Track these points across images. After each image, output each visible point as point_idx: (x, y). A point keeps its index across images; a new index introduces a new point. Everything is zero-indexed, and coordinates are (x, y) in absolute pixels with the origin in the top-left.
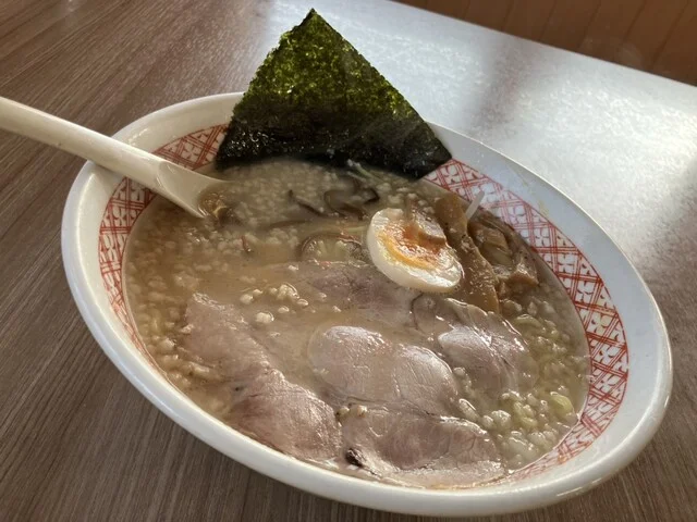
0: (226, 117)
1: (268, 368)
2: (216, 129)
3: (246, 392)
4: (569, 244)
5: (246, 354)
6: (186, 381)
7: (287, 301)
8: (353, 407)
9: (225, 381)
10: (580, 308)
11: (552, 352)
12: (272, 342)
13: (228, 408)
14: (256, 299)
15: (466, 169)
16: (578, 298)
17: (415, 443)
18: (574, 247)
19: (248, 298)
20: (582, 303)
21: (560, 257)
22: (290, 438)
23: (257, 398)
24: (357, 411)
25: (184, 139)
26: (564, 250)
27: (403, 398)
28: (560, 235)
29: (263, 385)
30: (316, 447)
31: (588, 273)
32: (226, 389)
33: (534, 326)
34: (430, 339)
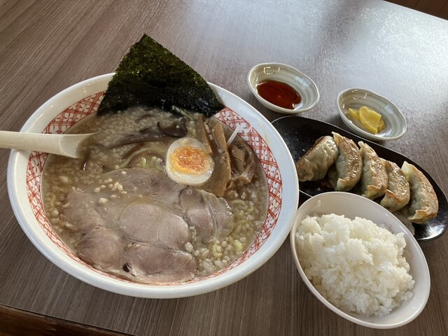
0: (105, 88)
1: (99, 226)
2: (99, 94)
3: (87, 236)
5: (90, 219)
6: (61, 230)
7: (117, 191)
8: (134, 244)
9: (79, 230)
10: (271, 195)
11: (245, 219)
12: (105, 212)
13: (78, 243)
14: (101, 190)
15: (234, 114)
16: (271, 190)
18: (276, 163)
19: (98, 190)
20: (272, 193)
21: (270, 167)
23: (90, 239)
24: (135, 246)
25: (80, 102)
26: (272, 164)
27: (159, 240)
28: (272, 155)
29: (94, 233)
31: (278, 178)
32: (79, 234)
33: (241, 205)
34: (184, 212)
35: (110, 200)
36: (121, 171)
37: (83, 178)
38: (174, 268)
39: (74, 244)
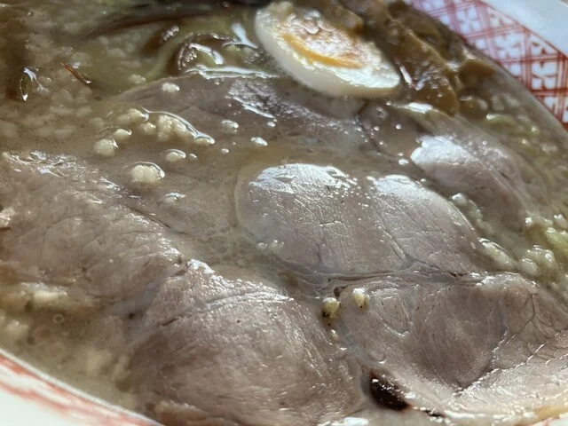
1: (180, 261)
3: (151, 317)
4: (508, 22)
5: (130, 245)
7: (176, 141)
8: (344, 294)
9: (104, 304)
10: (543, 97)
11: (543, 154)
12: (174, 212)
13: (124, 360)
14: (123, 145)
16: (536, 84)
17: (457, 329)
18: (517, 23)
19: (107, 145)
20: (544, 89)
21: (499, 41)
22: (265, 391)
23: (175, 324)
24: (353, 300)
26: (503, 30)
27: (410, 259)
28: (495, 13)
29: (179, 296)
30: (314, 395)
31: (544, 52)
32: (110, 320)
33: (507, 125)
34: (402, 162)
35: (168, 167)
36: (160, 86)
37: (30, 120)
38: (518, 334)
39: (106, 370)
